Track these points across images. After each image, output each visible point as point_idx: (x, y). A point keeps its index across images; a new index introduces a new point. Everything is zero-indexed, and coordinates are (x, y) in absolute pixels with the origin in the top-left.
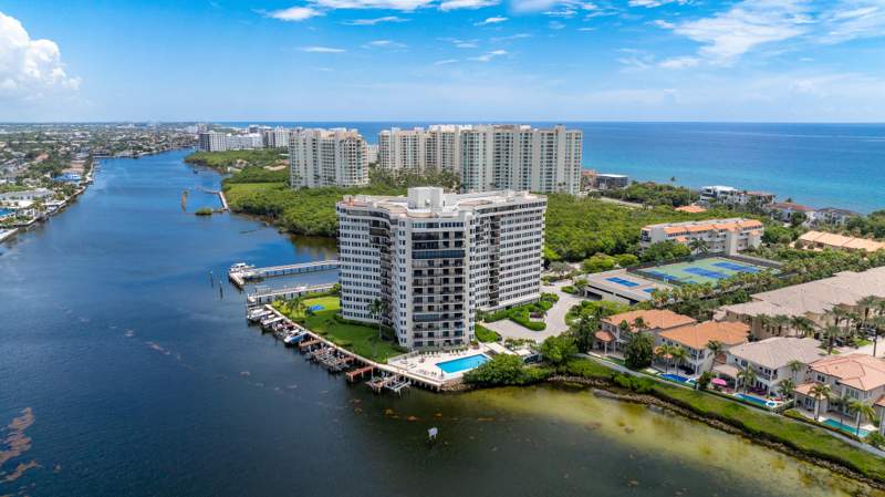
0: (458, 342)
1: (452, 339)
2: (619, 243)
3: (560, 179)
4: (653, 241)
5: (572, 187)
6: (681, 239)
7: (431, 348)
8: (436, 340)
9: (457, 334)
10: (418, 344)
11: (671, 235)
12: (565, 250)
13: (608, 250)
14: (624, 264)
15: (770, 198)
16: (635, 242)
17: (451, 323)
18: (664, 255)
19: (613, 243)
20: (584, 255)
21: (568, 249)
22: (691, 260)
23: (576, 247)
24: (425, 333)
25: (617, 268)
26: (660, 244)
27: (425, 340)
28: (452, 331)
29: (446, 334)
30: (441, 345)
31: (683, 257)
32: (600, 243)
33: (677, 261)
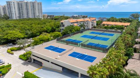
2: (52, 28)
3: (37, 15)
4: (66, 26)
5: (40, 17)
6: (76, 24)
11: (72, 23)
12: (29, 33)
13: (49, 31)
14: (55, 37)
15: (87, 16)
16: (58, 27)
18: (71, 31)
19: (50, 28)
20: (39, 34)
21: (31, 32)
22: (82, 32)
23: (34, 31)
25: (52, 40)
26: (68, 27)
31: (78, 31)
32: (45, 28)
33: (77, 33)
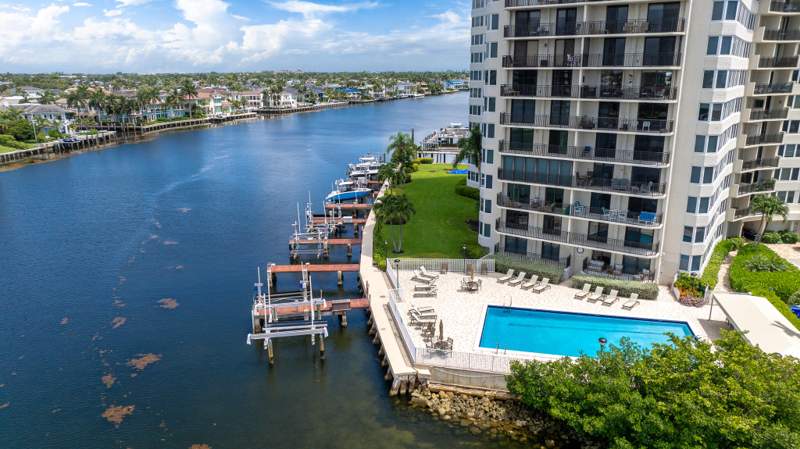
0: (634, 268)
1: (618, 254)
7: (551, 268)
8: (566, 246)
9: (635, 239)
10: (516, 247)
17: (620, 199)
24: (536, 218)
27: (535, 240)
28: (617, 227)
29: (600, 234)
30: (578, 262)
